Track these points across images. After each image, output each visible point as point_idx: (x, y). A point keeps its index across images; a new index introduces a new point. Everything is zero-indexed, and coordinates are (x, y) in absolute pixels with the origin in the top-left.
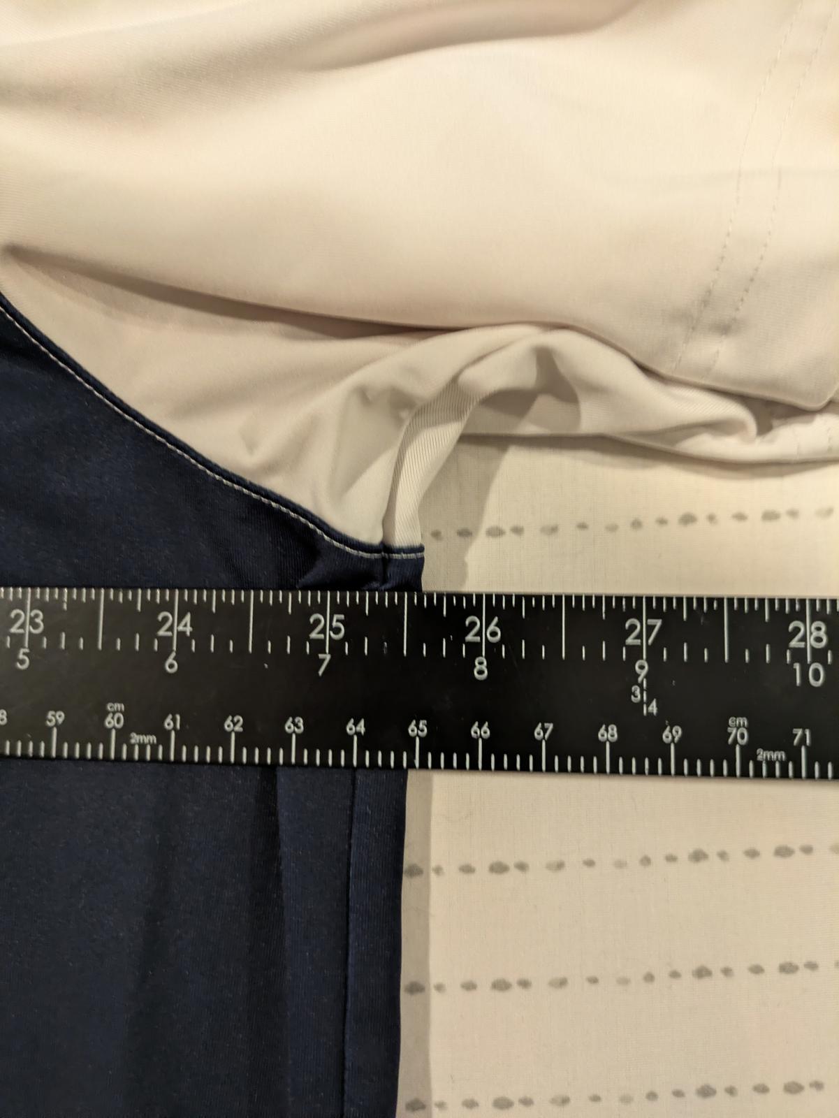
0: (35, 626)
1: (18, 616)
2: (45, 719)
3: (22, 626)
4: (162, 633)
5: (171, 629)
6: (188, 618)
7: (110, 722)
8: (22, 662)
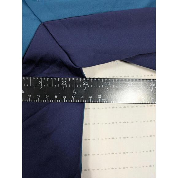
0: (87, 84)
1: (84, 83)
2: (89, 97)
3: (85, 84)
4: (106, 85)
5: (107, 84)
6: (110, 83)
7: (99, 97)
8: (85, 89)
